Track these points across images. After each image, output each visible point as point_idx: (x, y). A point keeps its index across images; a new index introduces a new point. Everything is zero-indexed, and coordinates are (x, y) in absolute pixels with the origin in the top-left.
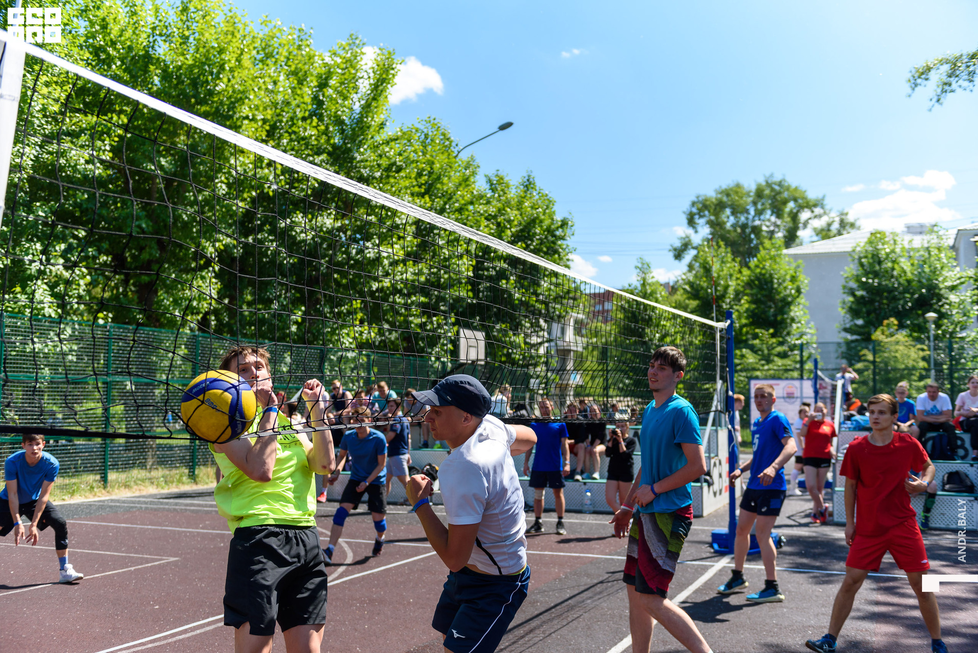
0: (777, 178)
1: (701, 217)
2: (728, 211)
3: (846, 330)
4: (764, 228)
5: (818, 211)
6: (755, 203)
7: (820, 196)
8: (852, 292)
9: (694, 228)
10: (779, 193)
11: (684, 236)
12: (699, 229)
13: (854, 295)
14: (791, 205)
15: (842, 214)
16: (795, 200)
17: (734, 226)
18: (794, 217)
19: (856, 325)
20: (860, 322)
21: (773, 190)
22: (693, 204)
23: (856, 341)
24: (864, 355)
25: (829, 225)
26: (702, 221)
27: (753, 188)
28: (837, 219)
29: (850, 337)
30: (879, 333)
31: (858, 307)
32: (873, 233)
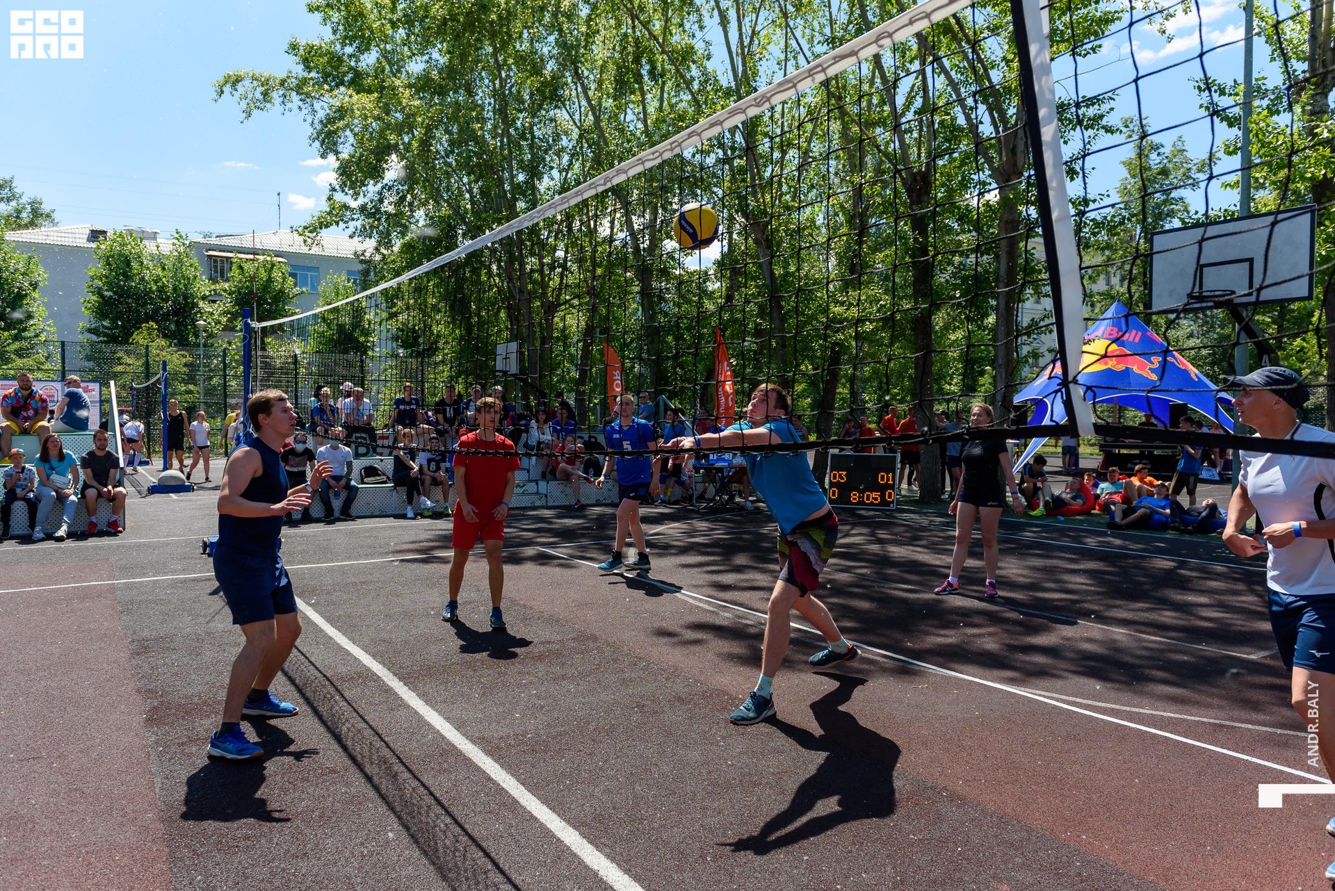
3: (90, 331)
7: (8, 178)
8: (99, 292)
13: (102, 296)
15: (34, 202)
19: (103, 326)
20: (106, 323)
23: (102, 342)
24: (122, 358)
28: (28, 207)
29: (94, 338)
30: (139, 338)
31: (105, 308)
32: (92, 231)
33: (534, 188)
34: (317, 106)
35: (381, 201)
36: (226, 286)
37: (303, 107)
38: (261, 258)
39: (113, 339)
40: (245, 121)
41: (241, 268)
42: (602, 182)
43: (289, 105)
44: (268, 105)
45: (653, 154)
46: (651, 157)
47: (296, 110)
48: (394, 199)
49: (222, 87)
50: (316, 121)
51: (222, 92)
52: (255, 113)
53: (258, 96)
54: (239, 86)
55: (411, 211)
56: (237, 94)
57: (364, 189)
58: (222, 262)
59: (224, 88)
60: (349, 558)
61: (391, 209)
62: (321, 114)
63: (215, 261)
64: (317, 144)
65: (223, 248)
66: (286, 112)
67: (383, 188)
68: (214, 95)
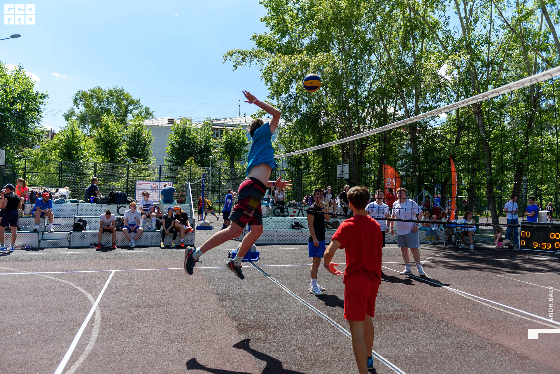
0: (119, 88)
1: (80, 101)
2: (95, 100)
3: (168, 161)
4: (112, 110)
5: (137, 105)
6: (107, 99)
7: (138, 99)
8: (172, 145)
9: (77, 106)
10: (121, 95)
11: (71, 109)
12: (80, 107)
13: (173, 146)
14: (125, 102)
15: (147, 108)
16: (127, 99)
17: (97, 107)
18: (127, 107)
20: (174, 157)
21: (117, 93)
22: (77, 94)
23: (172, 165)
24: (180, 172)
25: (141, 113)
26: (81, 103)
27: (107, 90)
28: (144, 111)
29: (169, 164)
30: (187, 163)
31: (174, 151)
32: (168, 119)
33: (357, 93)
34: (264, 62)
35: (287, 102)
36: (220, 140)
37: (258, 64)
38: (235, 128)
39: (177, 164)
40: (235, 71)
41: (226, 132)
42: (481, 97)
43: (253, 62)
44: (244, 63)
45: (517, 84)
46: (516, 85)
47: (255, 64)
48: (293, 100)
49: (226, 57)
50: (263, 69)
51: (226, 59)
52: (239, 66)
53: (241, 60)
54: (233, 57)
55: (300, 105)
56: (232, 60)
57: (281, 96)
58: (217, 130)
59: (227, 58)
60: (290, 263)
61: (292, 105)
62: (265, 66)
63: (214, 130)
64: (264, 79)
65: (217, 124)
66: (251, 66)
67: (288, 96)
68: (223, 61)
